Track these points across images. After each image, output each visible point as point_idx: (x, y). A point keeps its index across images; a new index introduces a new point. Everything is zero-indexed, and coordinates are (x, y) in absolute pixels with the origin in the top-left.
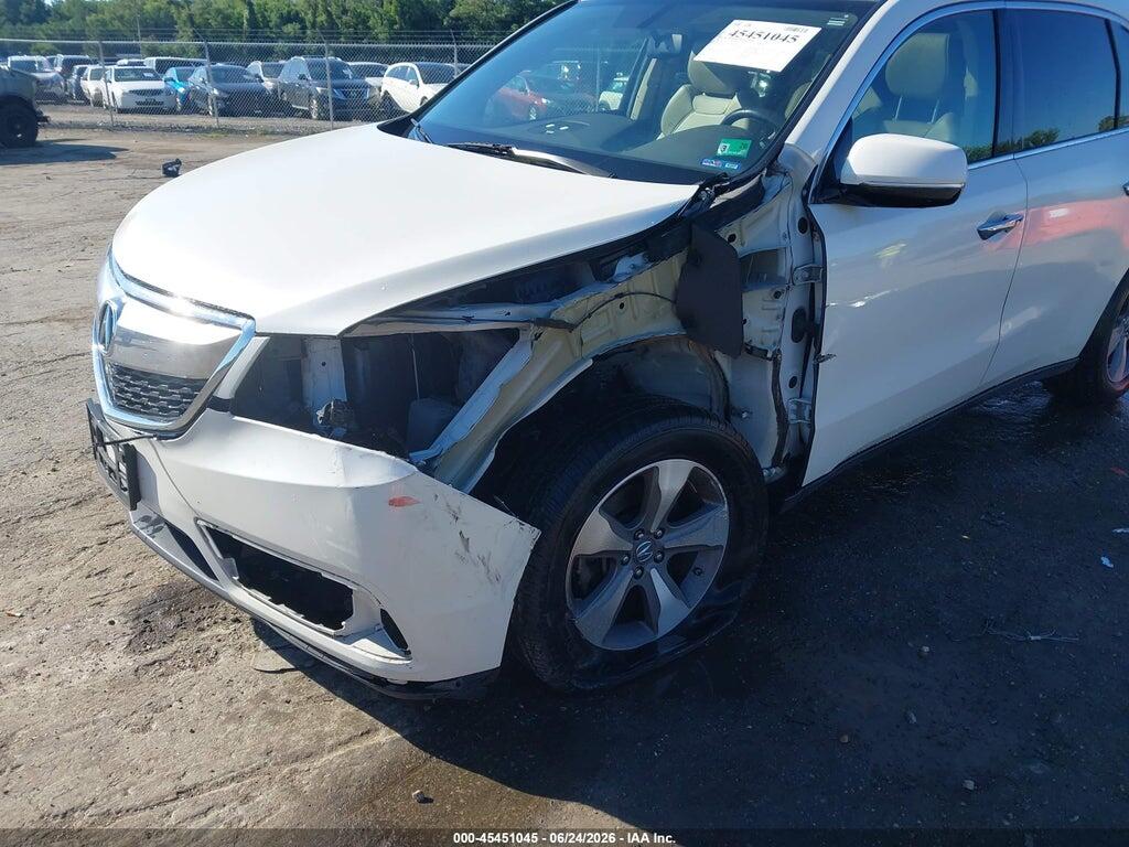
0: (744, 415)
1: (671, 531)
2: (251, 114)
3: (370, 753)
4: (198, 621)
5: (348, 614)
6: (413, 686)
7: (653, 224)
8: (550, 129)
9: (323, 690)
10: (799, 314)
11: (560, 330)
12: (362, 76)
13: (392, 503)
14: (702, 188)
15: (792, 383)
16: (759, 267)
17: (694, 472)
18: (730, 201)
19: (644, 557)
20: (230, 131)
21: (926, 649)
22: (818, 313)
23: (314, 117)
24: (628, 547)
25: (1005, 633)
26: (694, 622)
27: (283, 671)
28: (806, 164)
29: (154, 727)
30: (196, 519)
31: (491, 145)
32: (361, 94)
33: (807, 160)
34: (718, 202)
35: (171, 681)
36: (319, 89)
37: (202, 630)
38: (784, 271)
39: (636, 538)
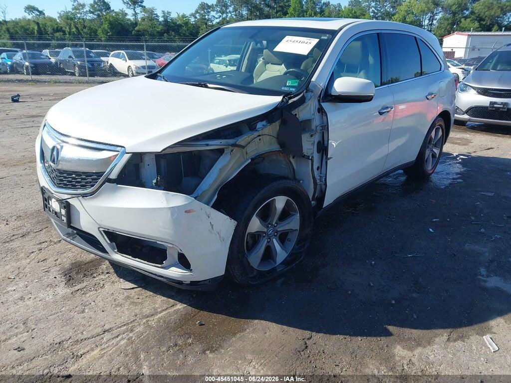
0: (301, 182)
1: (280, 224)
2: (45, 74)
3: (176, 312)
4: (92, 274)
5: (165, 258)
6: (193, 283)
7: (270, 109)
8: (219, 77)
9: (151, 293)
10: (319, 143)
11: (240, 148)
12: (99, 57)
13: (186, 212)
14: (284, 97)
15: (318, 169)
16: (305, 125)
17: (287, 201)
18: (294, 102)
19: (271, 234)
20: (37, 81)
21: (373, 263)
22: (326, 143)
23: (77, 75)
24: (265, 230)
25: (399, 255)
26: (289, 259)
27: (133, 288)
28: (319, 88)
29: (86, 311)
30: (99, 228)
31: (197, 83)
32: (100, 65)
33: (319, 86)
34: (290, 102)
35: (88, 295)
36: (79, 62)
37: (95, 277)
38: (313, 127)
39: (268, 227)
